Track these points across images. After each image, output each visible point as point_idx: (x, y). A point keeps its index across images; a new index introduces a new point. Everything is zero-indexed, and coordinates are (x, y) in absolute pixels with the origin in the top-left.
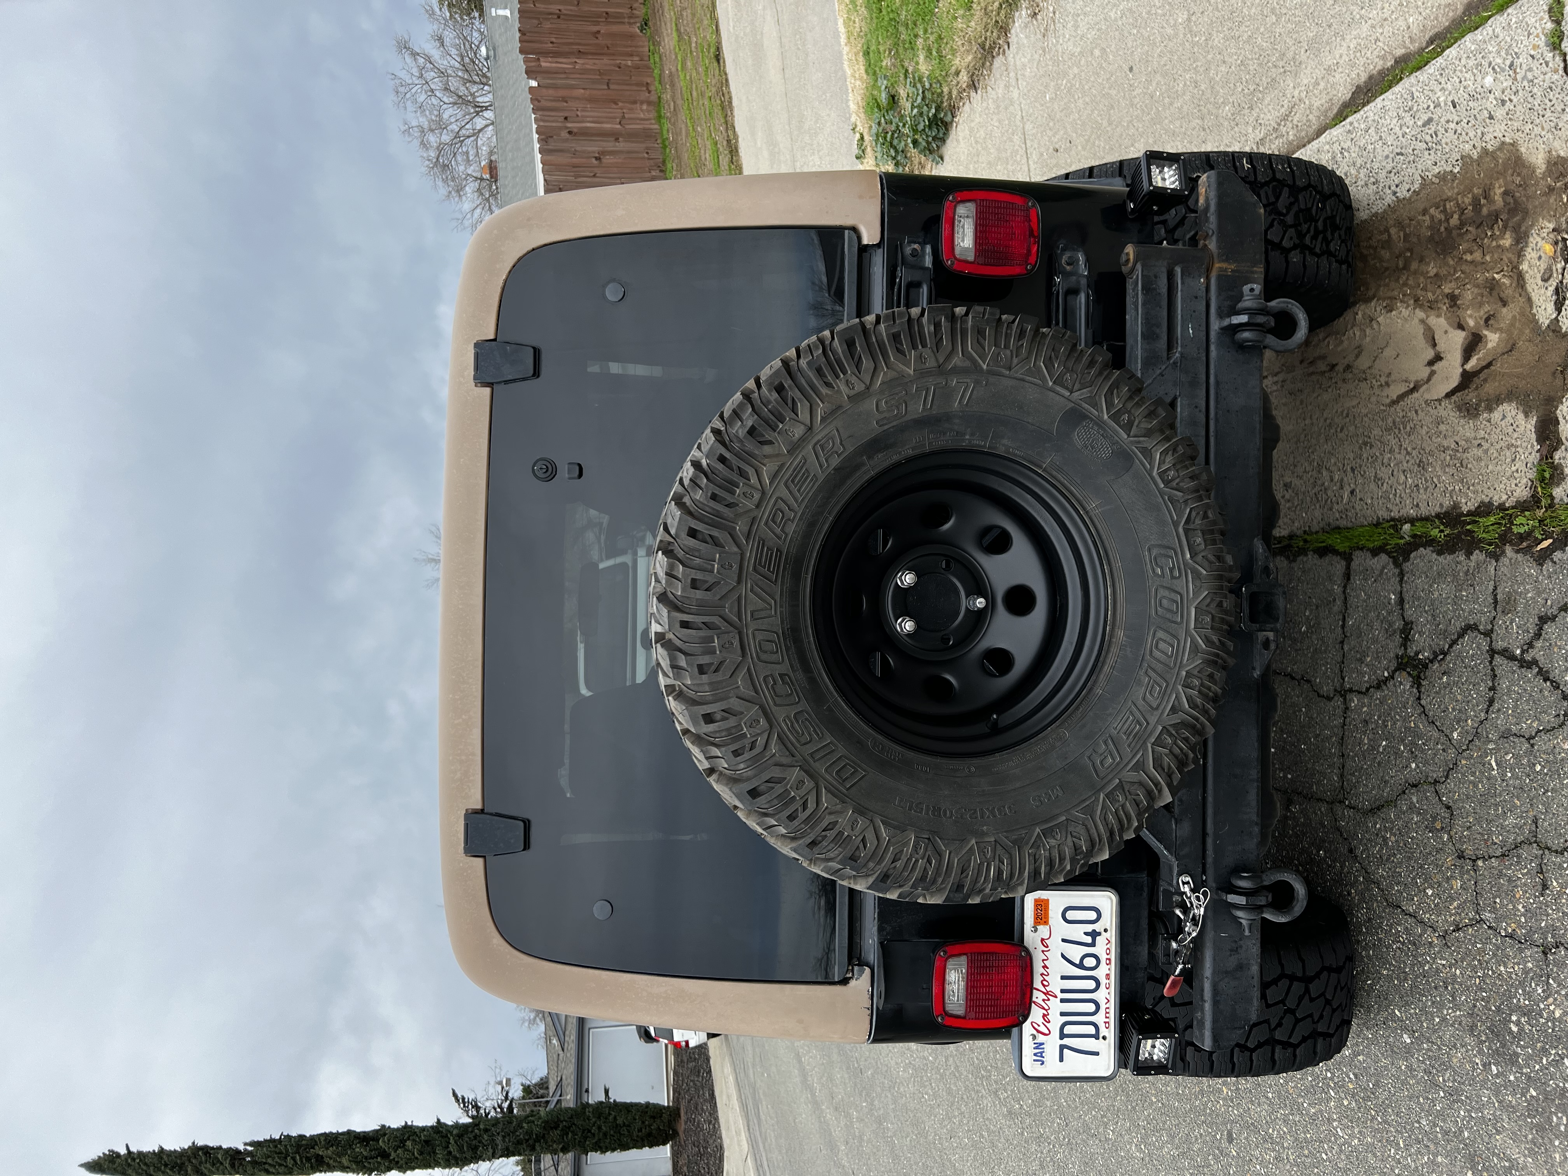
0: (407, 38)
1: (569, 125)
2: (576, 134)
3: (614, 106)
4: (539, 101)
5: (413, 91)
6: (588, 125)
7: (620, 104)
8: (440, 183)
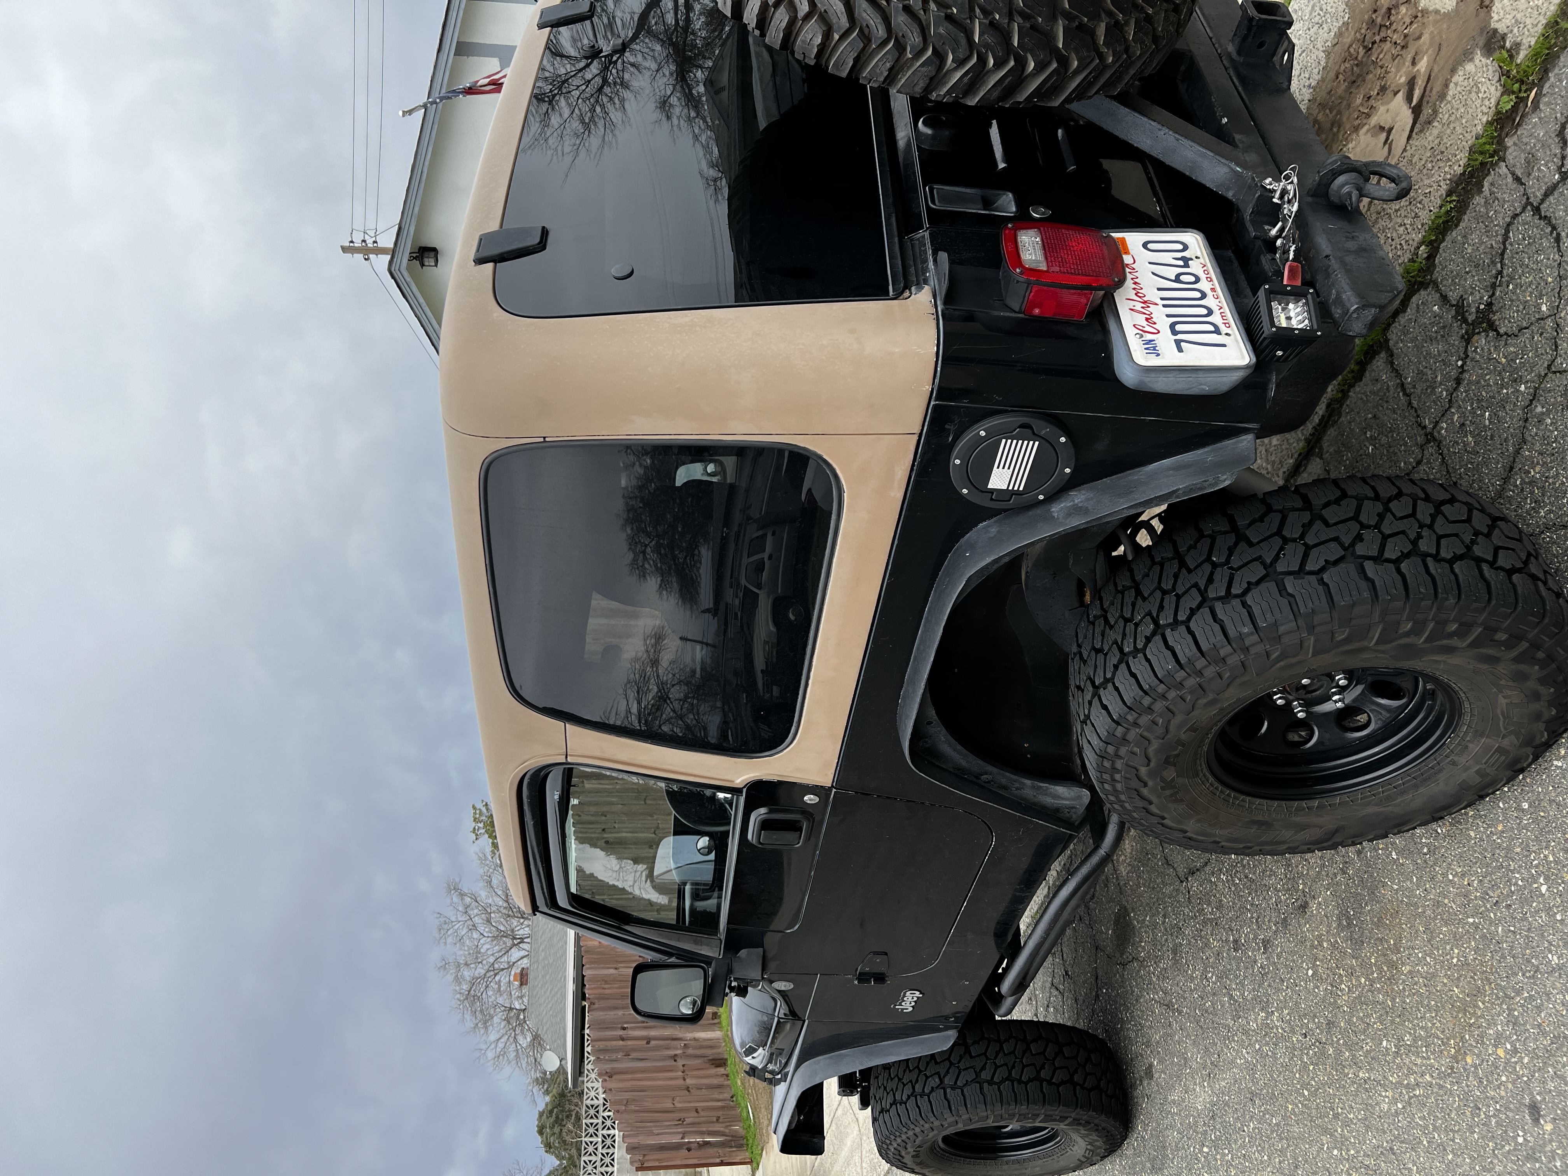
0: (457, 880)
1: (605, 836)
2: (612, 843)
3: (649, 818)
4: (580, 816)
5: (456, 927)
6: (624, 835)
7: (655, 817)
8: (468, 1016)
